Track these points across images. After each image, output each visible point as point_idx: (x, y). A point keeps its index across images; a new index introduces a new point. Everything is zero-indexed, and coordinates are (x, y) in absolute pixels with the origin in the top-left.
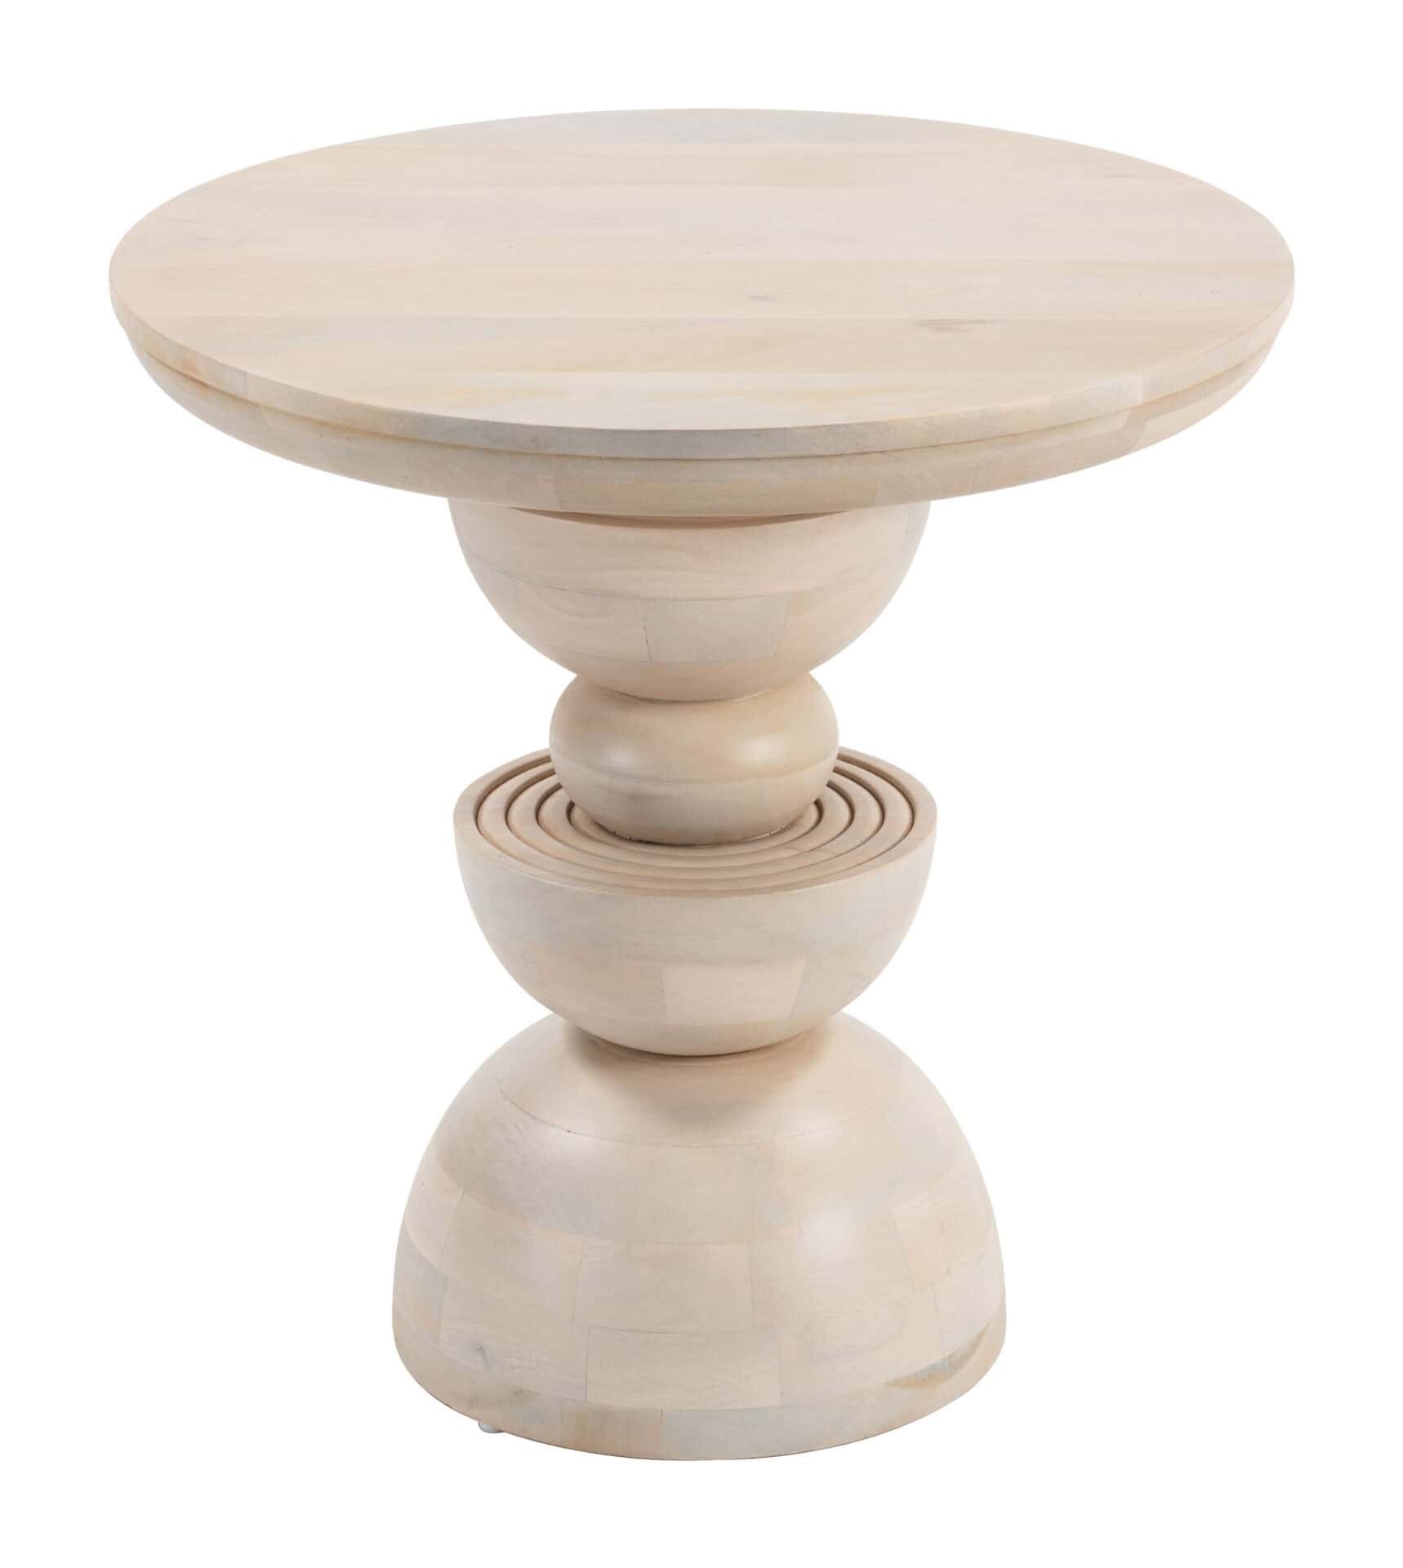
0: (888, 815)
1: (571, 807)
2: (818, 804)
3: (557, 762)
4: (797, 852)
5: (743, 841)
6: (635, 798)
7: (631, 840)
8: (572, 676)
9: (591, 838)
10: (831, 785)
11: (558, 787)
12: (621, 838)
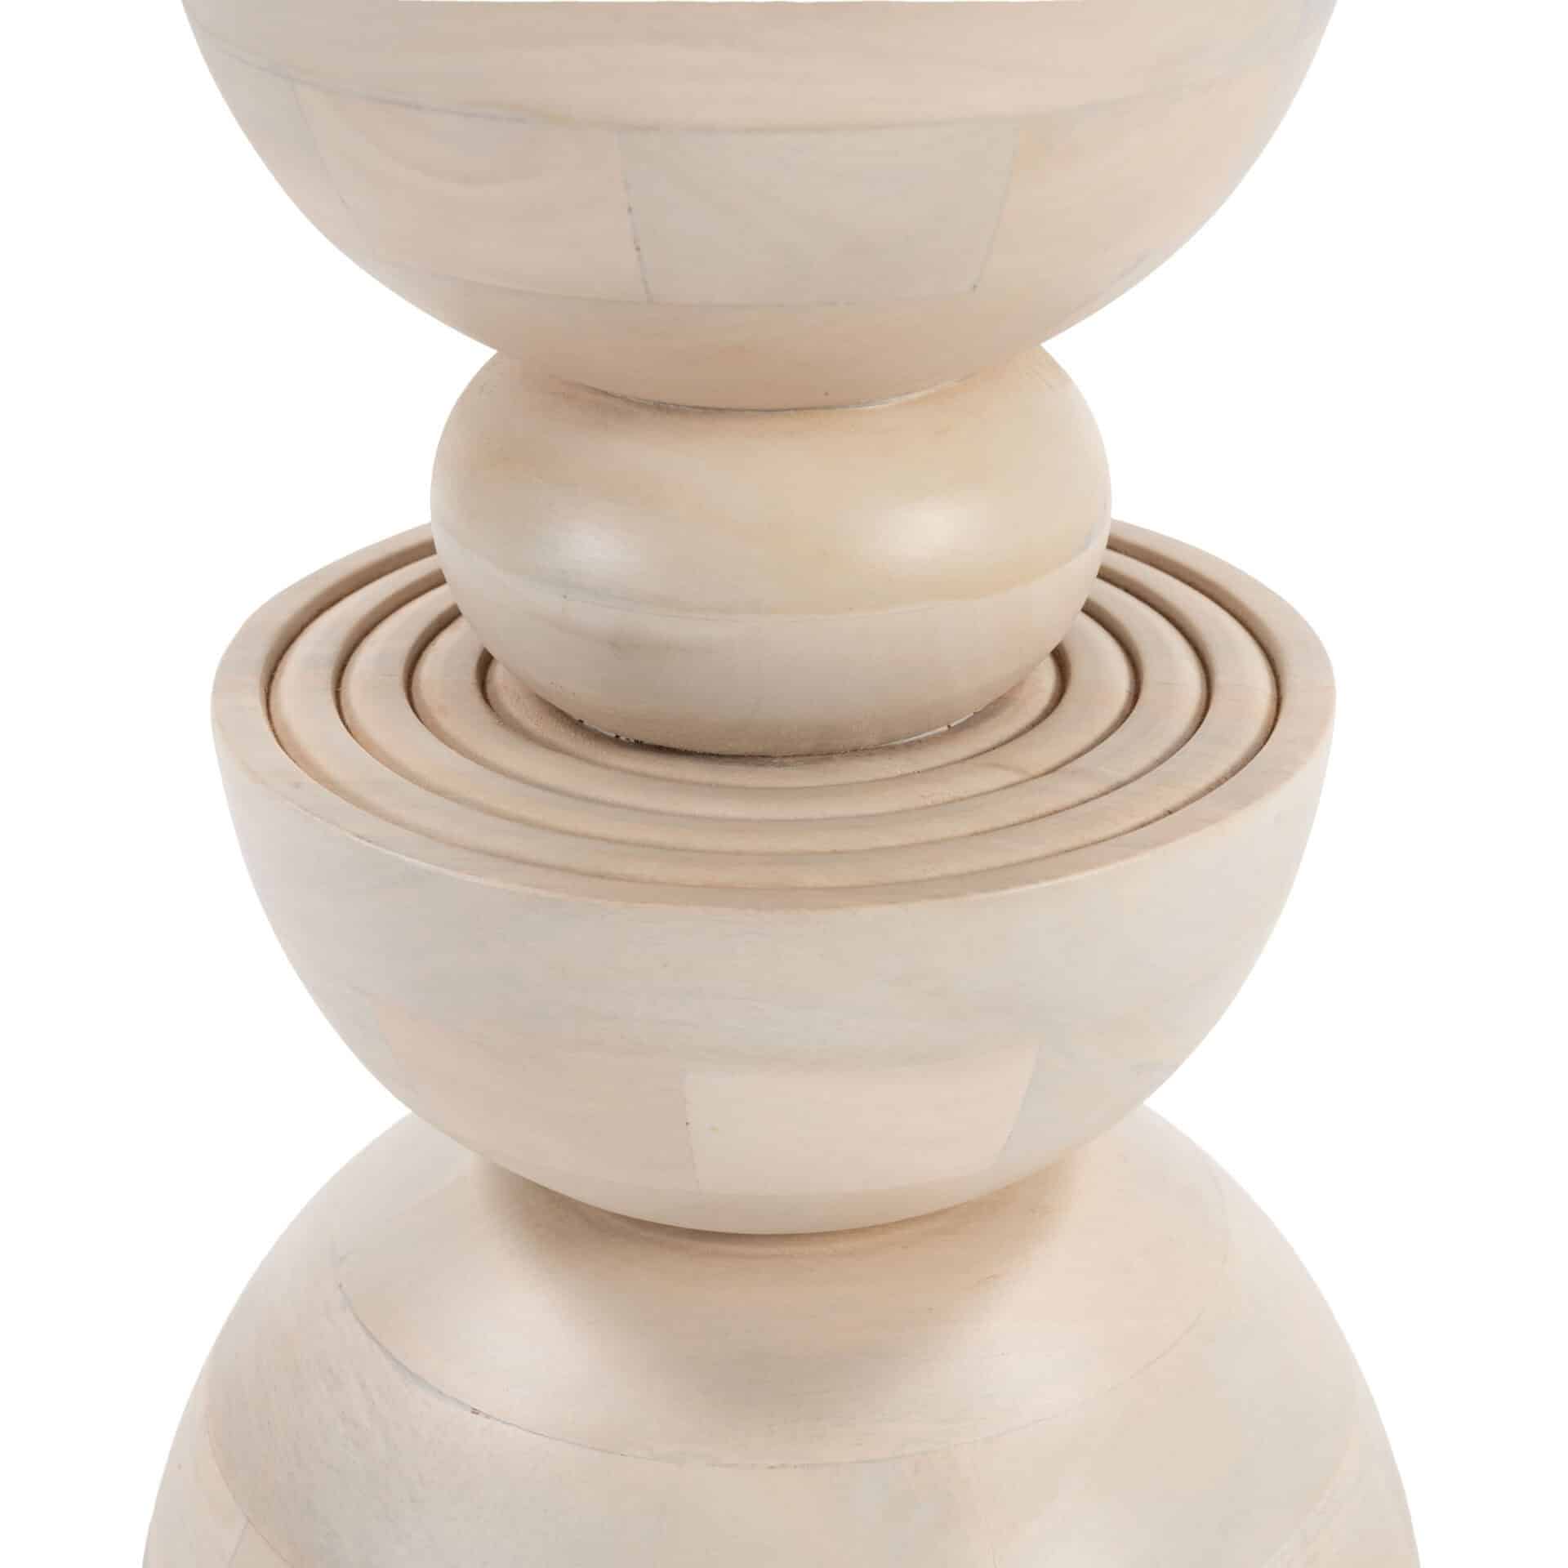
0: (1220, 679)
1: (486, 661)
2: (1060, 657)
3: (446, 558)
4: (1015, 778)
5: (886, 748)
6: (621, 646)
7: (617, 741)
8: (485, 353)
9: (528, 736)
10: (1091, 611)
11: (450, 617)
12: (597, 736)
